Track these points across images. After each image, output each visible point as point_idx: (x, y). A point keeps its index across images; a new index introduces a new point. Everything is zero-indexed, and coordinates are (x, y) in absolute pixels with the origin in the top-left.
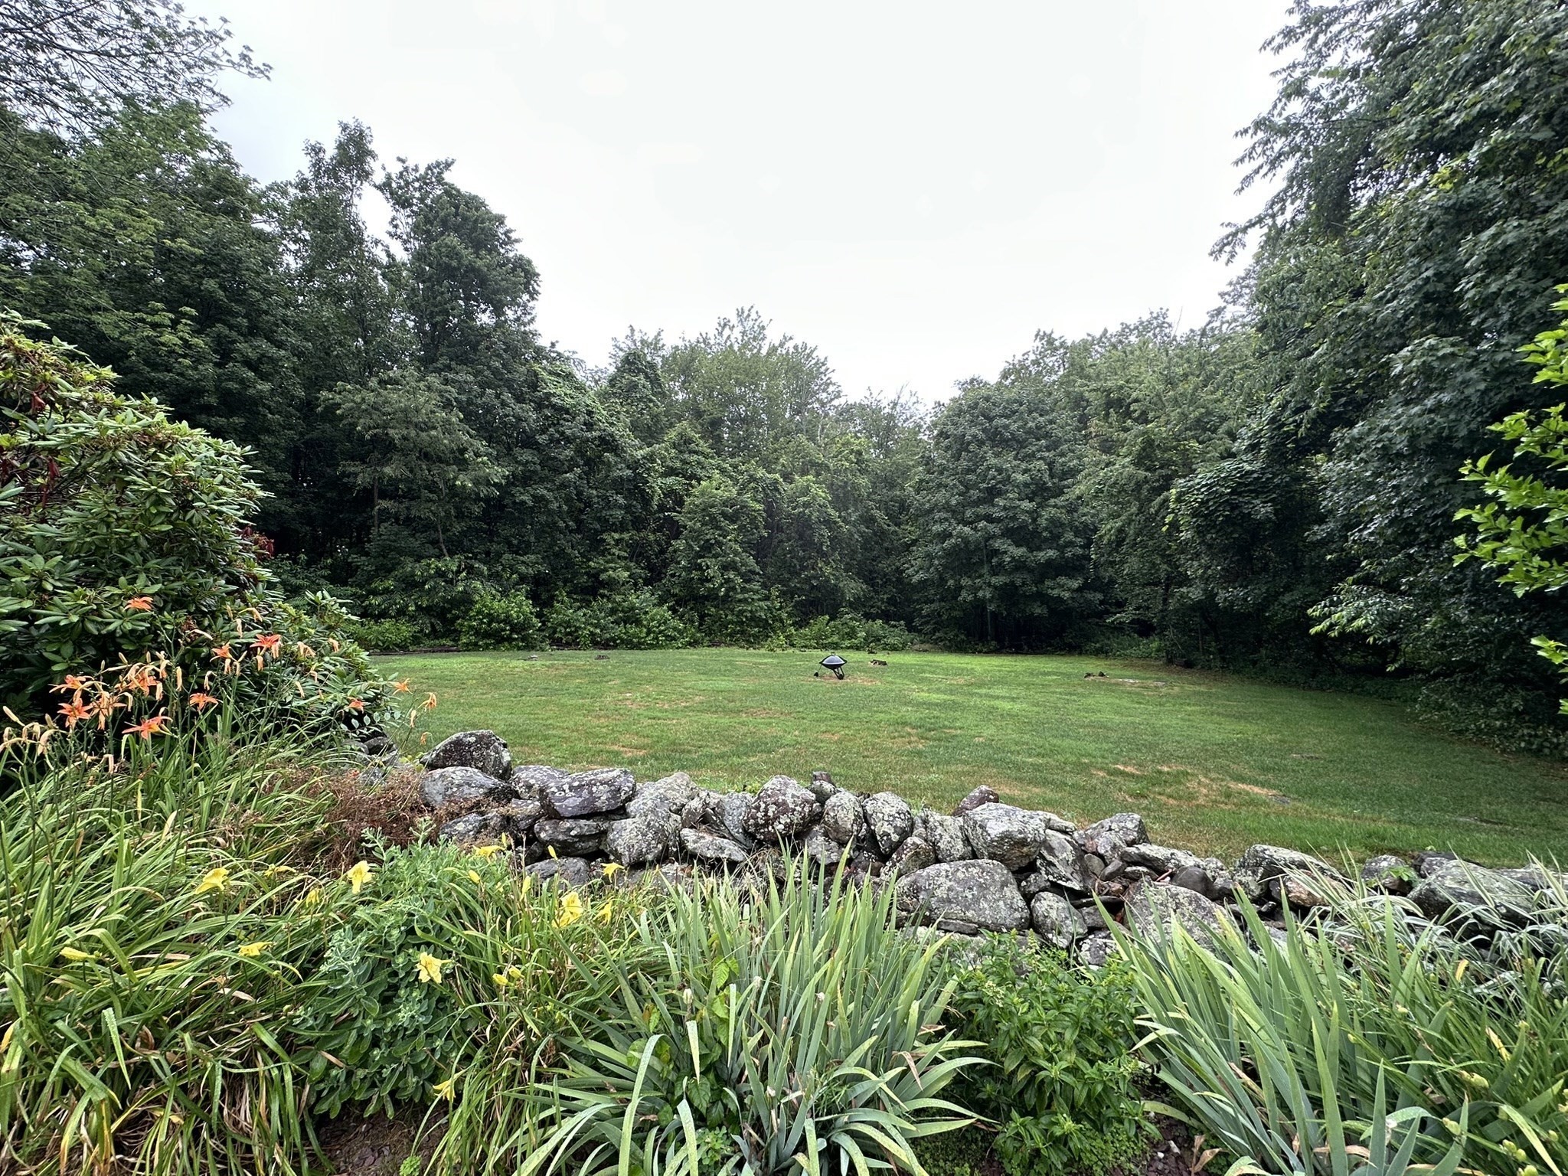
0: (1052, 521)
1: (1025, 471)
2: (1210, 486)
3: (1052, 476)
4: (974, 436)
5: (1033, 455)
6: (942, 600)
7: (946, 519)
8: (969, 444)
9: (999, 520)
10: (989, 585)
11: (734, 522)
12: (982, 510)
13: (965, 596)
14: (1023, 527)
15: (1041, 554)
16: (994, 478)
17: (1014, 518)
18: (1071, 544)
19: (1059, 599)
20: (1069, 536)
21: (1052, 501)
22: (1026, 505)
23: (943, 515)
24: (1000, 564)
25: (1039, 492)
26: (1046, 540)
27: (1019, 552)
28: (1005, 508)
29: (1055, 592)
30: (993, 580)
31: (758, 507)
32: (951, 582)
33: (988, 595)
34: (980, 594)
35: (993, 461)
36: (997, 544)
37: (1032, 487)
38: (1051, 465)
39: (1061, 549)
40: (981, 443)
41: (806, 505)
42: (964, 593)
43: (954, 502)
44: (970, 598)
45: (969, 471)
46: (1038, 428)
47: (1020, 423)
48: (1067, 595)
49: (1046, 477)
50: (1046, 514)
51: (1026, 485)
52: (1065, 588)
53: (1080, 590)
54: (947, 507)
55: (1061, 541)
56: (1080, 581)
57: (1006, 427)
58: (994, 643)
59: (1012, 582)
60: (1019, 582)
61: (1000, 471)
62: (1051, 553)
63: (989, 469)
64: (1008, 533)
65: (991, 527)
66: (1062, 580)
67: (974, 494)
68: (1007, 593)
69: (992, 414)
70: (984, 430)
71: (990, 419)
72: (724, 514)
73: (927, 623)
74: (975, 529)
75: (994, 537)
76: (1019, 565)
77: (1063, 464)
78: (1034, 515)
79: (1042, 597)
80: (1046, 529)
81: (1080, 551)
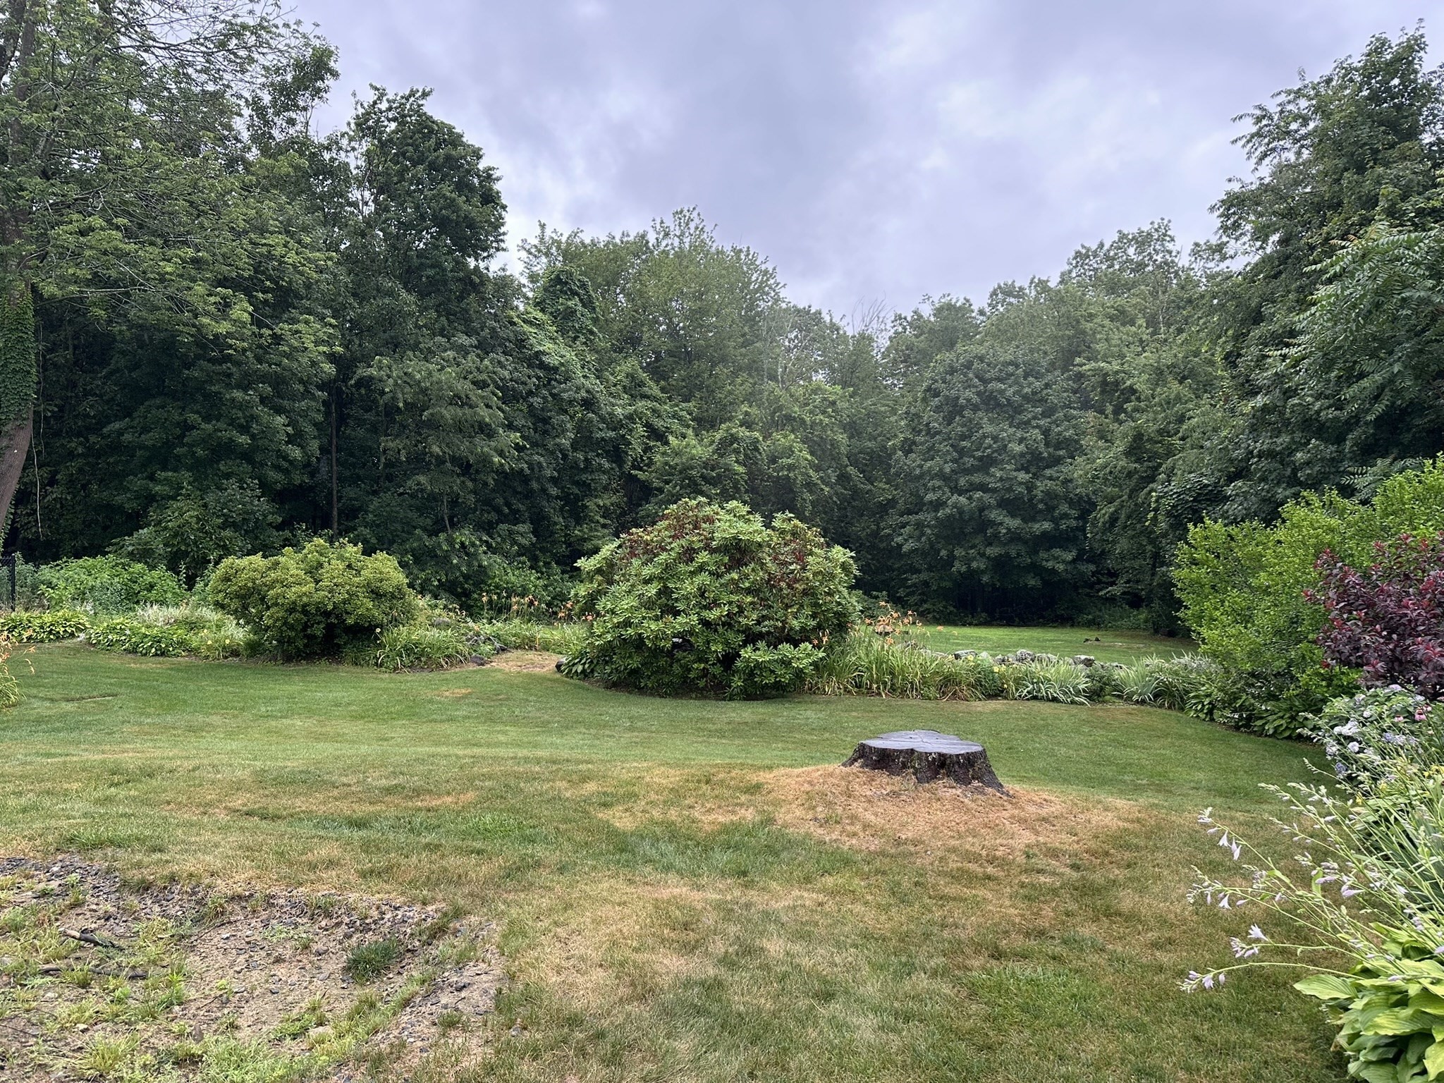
0: (1048, 493)
1: (1021, 440)
2: (1179, 494)
3: (1047, 445)
4: (968, 400)
5: (1028, 423)
6: (930, 569)
7: (939, 487)
8: (963, 408)
9: (994, 490)
10: (983, 555)
11: (715, 486)
12: (977, 478)
13: (958, 567)
14: (1019, 498)
15: (1037, 526)
16: (990, 446)
17: (1010, 490)
18: (1065, 516)
19: (1053, 571)
20: (1064, 508)
21: (1048, 472)
22: (1023, 476)
23: (937, 483)
24: (996, 536)
25: (1034, 462)
26: (1041, 511)
27: (1014, 523)
28: (1001, 479)
29: (1050, 564)
30: (989, 551)
31: (741, 469)
32: (943, 553)
33: (983, 567)
34: (974, 565)
35: (989, 429)
36: (994, 515)
37: (1028, 457)
38: (1046, 432)
39: (1055, 521)
40: (976, 408)
41: (791, 468)
42: (957, 564)
43: (948, 470)
44: (964, 569)
45: (963, 437)
46: (1034, 393)
47: (1015, 388)
48: (1061, 567)
49: (1042, 447)
50: (1042, 486)
51: (1022, 455)
52: (1060, 560)
53: (1074, 561)
54: (941, 475)
55: (1056, 513)
56: (1074, 553)
57: (1002, 392)
58: (984, 615)
59: (1007, 554)
60: (1013, 553)
61: (995, 439)
62: (1047, 526)
63: (984, 437)
64: (1002, 504)
65: (986, 497)
66: (1057, 552)
67: (969, 462)
68: (1000, 564)
69: (987, 376)
70: (979, 394)
71: (984, 381)
72: (703, 477)
73: (912, 593)
74: (970, 498)
75: (990, 507)
76: (1015, 537)
77: (1059, 434)
78: (1030, 487)
79: (1036, 569)
80: (1041, 501)
81: (1074, 523)
